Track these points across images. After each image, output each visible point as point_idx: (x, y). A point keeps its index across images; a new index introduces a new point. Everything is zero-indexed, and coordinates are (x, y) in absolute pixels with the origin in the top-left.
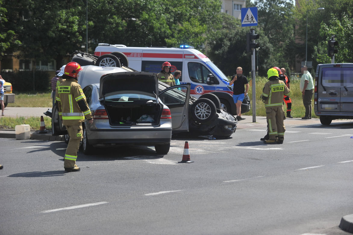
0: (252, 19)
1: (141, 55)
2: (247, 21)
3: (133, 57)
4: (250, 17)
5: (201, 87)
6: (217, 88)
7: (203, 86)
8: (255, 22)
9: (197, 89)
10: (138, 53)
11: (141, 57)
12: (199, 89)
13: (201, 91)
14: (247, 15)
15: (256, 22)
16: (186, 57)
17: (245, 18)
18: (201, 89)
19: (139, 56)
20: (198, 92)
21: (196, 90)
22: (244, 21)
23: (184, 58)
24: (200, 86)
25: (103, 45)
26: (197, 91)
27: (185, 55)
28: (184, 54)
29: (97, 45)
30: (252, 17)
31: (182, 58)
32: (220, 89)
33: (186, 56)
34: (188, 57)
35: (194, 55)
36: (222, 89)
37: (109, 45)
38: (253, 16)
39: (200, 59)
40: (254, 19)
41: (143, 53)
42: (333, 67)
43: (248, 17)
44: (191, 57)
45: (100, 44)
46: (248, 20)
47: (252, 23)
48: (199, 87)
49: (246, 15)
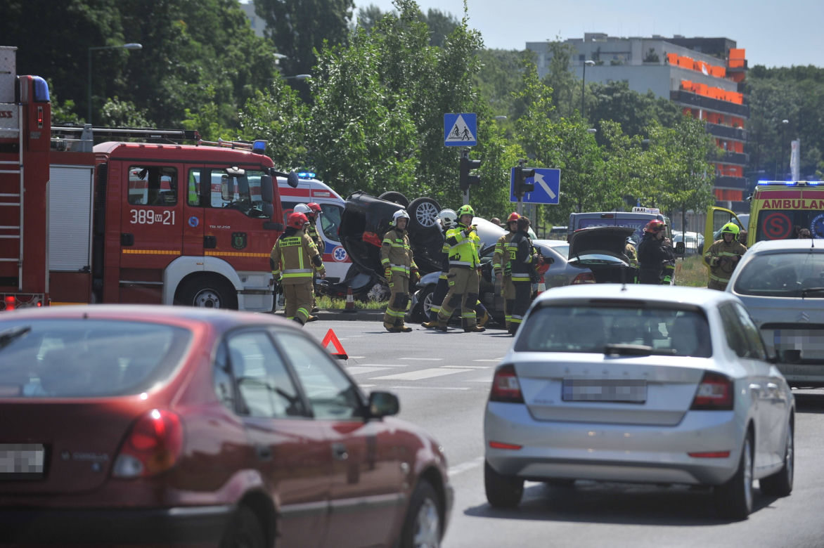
0: (466, 134)
2: (456, 136)
4: (461, 130)
8: (471, 140)
9: (337, 252)
12: (340, 252)
13: (343, 256)
14: (457, 127)
15: (473, 139)
17: (452, 131)
18: (343, 252)
20: (337, 258)
21: (335, 254)
22: (449, 136)
23: (313, 196)
24: (342, 247)
26: (336, 256)
27: (313, 191)
28: (312, 188)
30: (466, 130)
33: (315, 193)
34: (320, 195)
38: (467, 128)
40: (470, 135)
42: (599, 218)
43: (458, 130)
44: (324, 195)
46: (457, 134)
47: (466, 140)
48: (340, 250)
49: (454, 126)
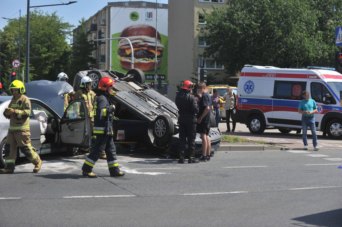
1: (275, 75)
3: (268, 77)
5: (320, 107)
6: (334, 108)
7: (322, 105)
10: (272, 73)
11: (274, 77)
12: (319, 108)
13: (321, 110)
16: (309, 78)
18: (320, 108)
19: (273, 76)
20: (318, 111)
23: (308, 78)
24: (320, 105)
25: (247, 66)
28: (309, 75)
29: (243, 66)
31: (306, 78)
32: (337, 109)
33: (309, 76)
34: (311, 77)
35: (316, 75)
36: (338, 109)
37: (252, 67)
39: (322, 80)
41: (277, 73)
44: (314, 77)
45: (245, 65)
48: (319, 107)
